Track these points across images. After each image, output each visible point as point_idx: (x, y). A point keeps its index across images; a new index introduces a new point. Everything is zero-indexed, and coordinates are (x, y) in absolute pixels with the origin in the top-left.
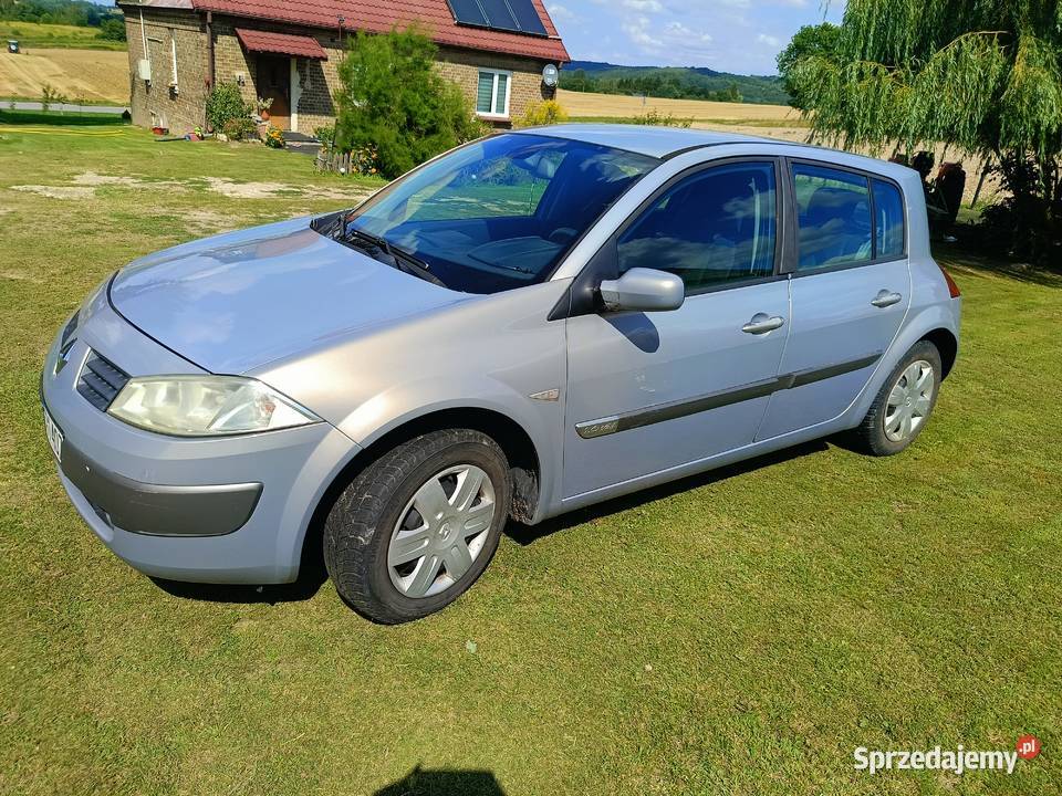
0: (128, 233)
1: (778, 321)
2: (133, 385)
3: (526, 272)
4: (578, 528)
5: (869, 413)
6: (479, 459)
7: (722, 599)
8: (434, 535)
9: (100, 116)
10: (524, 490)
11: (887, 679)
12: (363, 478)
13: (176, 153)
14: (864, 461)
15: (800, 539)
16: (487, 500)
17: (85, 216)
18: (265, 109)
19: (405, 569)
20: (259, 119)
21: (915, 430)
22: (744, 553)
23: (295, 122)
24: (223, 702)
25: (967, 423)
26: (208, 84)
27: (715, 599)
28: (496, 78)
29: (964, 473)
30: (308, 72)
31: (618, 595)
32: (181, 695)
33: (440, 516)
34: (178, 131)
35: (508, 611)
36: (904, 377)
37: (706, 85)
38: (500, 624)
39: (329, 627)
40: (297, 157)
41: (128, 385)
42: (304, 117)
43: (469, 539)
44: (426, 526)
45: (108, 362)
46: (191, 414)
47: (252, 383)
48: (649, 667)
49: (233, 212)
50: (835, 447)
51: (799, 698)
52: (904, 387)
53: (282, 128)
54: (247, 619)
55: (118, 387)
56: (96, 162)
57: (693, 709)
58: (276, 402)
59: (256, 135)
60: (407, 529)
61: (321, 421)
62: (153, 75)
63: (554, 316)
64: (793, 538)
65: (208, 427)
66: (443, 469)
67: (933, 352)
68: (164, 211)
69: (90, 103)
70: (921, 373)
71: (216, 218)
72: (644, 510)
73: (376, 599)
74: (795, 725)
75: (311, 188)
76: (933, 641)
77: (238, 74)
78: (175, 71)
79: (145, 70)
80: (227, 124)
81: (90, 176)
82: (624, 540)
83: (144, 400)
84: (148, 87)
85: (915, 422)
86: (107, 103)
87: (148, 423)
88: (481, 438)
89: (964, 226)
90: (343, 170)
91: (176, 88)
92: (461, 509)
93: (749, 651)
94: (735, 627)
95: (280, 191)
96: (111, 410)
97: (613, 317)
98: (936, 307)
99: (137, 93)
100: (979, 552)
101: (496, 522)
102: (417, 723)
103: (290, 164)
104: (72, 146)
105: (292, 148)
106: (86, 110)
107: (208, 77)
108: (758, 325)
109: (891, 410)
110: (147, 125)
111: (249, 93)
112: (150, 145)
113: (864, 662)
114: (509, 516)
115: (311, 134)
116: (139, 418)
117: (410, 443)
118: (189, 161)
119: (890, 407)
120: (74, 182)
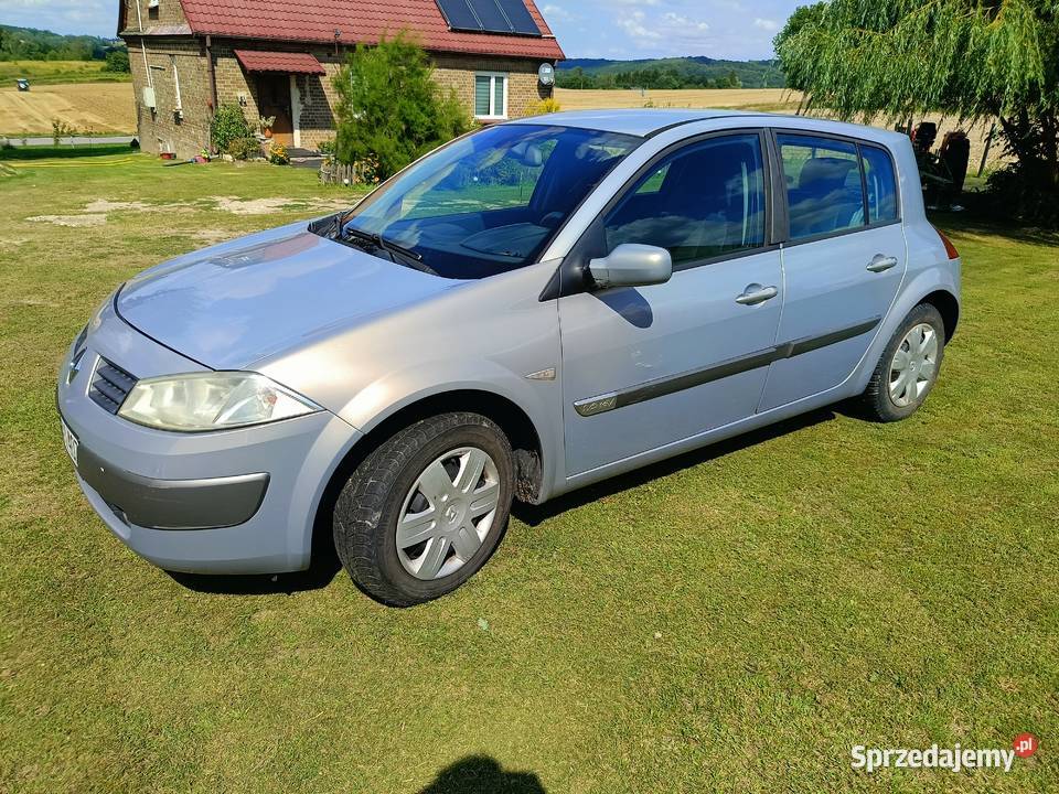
0: (140, 254)
1: (772, 291)
2: (140, 387)
3: (516, 256)
4: (585, 507)
5: (872, 379)
6: (481, 442)
7: (730, 567)
8: (440, 516)
9: (109, 146)
10: (528, 471)
11: (896, 634)
12: (367, 465)
13: (185, 176)
14: (871, 428)
15: (808, 506)
16: (492, 481)
17: (97, 241)
18: (268, 127)
19: (414, 551)
20: (263, 137)
21: (921, 394)
22: (751, 521)
23: (298, 138)
24: (244, 688)
25: (976, 385)
26: (211, 107)
27: (723, 567)
28: (493, 81)
29: (973, 434)
30: (307, 88)
31: (627, 568)
32: (203, 682)
33: (445, 498)
34: (184, 155)
35: (519, 588)
36: (906, 341)
37: (704, 74)
38: (512, 602)
39: (344, 613)
40: (301, 173)
41: (137, 387)
42: (306, 132)
43: (476, 521)
44: (432, 509)
45: (116, 368)
46: (197, 411)
47: (253, 376)
48: (658, 635)
49: (240, 229)
50: (842, 416)
51: (808, 655)
52: (906, 351)
53: (285, 145)
54: (266, 610)
55: (127, 390)
56: (107, 190)
57: (703, 671)
58: (278, 394)
59: (260, 153)
60: (413, 512)
61: (322, 410)
62: (157, 102)
63: (545, 297)
64: (800, 505)
65: (214, 421)
66: (445, 452)
67: (935, 315)
68: (174, 232)
69: (100, 135)
70: (923, 336)
71: (224, 235)
72: (650, 486)
73: (387, 581)
74: (804, 683)
75: (316, 201)
76: (943, 596)
77: (240, 94)
78: (179, 97)
79: (150, 98)
80: (232, 145)
81: (102, 204)
82: (631, 516)
83: (152, 401)
84: (154, 114)
85: (921, 386)
86: (116, 133)
87: (158, 422)
88: (481, 420)
89: (969, 194)
90: (346, 181)
91: (181, 113)
92: (465, 491)
93: (757, 615)
94: (743, 593)
95: (286, 205)
96: (122, 412)
97: (604, 294)
98: (935, 269)
99: (143, 120)
100: (989, 508)
101: (502, 503)
102: (432, 698)
103: (297, 180)
104: (83, 176)
105: (296, 164)
106: (95, 142)
107: (210, 100)
108: (751, 296)
109: (896, 374)
110: (155, 152)
111: (251, 113)
112: (158, 170)
113: (873, 620)
114: (515, 497)
115: (314, 149)
116: (148, 418)
117: (411, 428)
118: (196, 182)
119: (894, 372)
120: (88, 210)
